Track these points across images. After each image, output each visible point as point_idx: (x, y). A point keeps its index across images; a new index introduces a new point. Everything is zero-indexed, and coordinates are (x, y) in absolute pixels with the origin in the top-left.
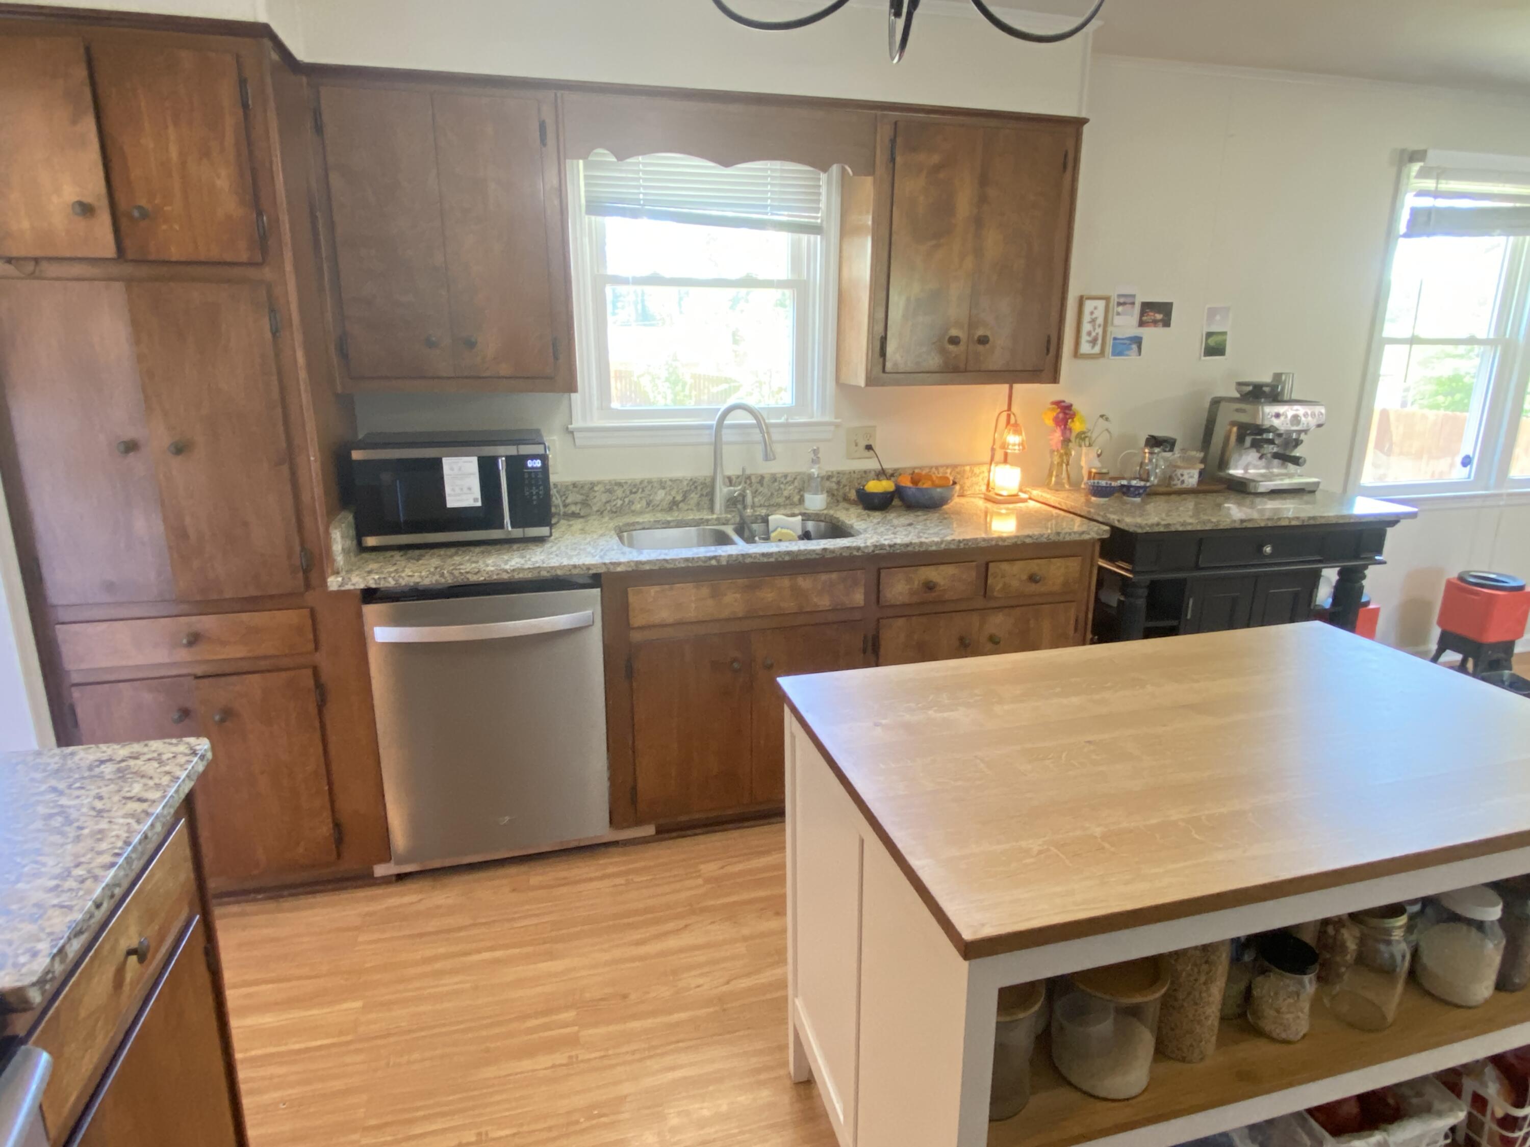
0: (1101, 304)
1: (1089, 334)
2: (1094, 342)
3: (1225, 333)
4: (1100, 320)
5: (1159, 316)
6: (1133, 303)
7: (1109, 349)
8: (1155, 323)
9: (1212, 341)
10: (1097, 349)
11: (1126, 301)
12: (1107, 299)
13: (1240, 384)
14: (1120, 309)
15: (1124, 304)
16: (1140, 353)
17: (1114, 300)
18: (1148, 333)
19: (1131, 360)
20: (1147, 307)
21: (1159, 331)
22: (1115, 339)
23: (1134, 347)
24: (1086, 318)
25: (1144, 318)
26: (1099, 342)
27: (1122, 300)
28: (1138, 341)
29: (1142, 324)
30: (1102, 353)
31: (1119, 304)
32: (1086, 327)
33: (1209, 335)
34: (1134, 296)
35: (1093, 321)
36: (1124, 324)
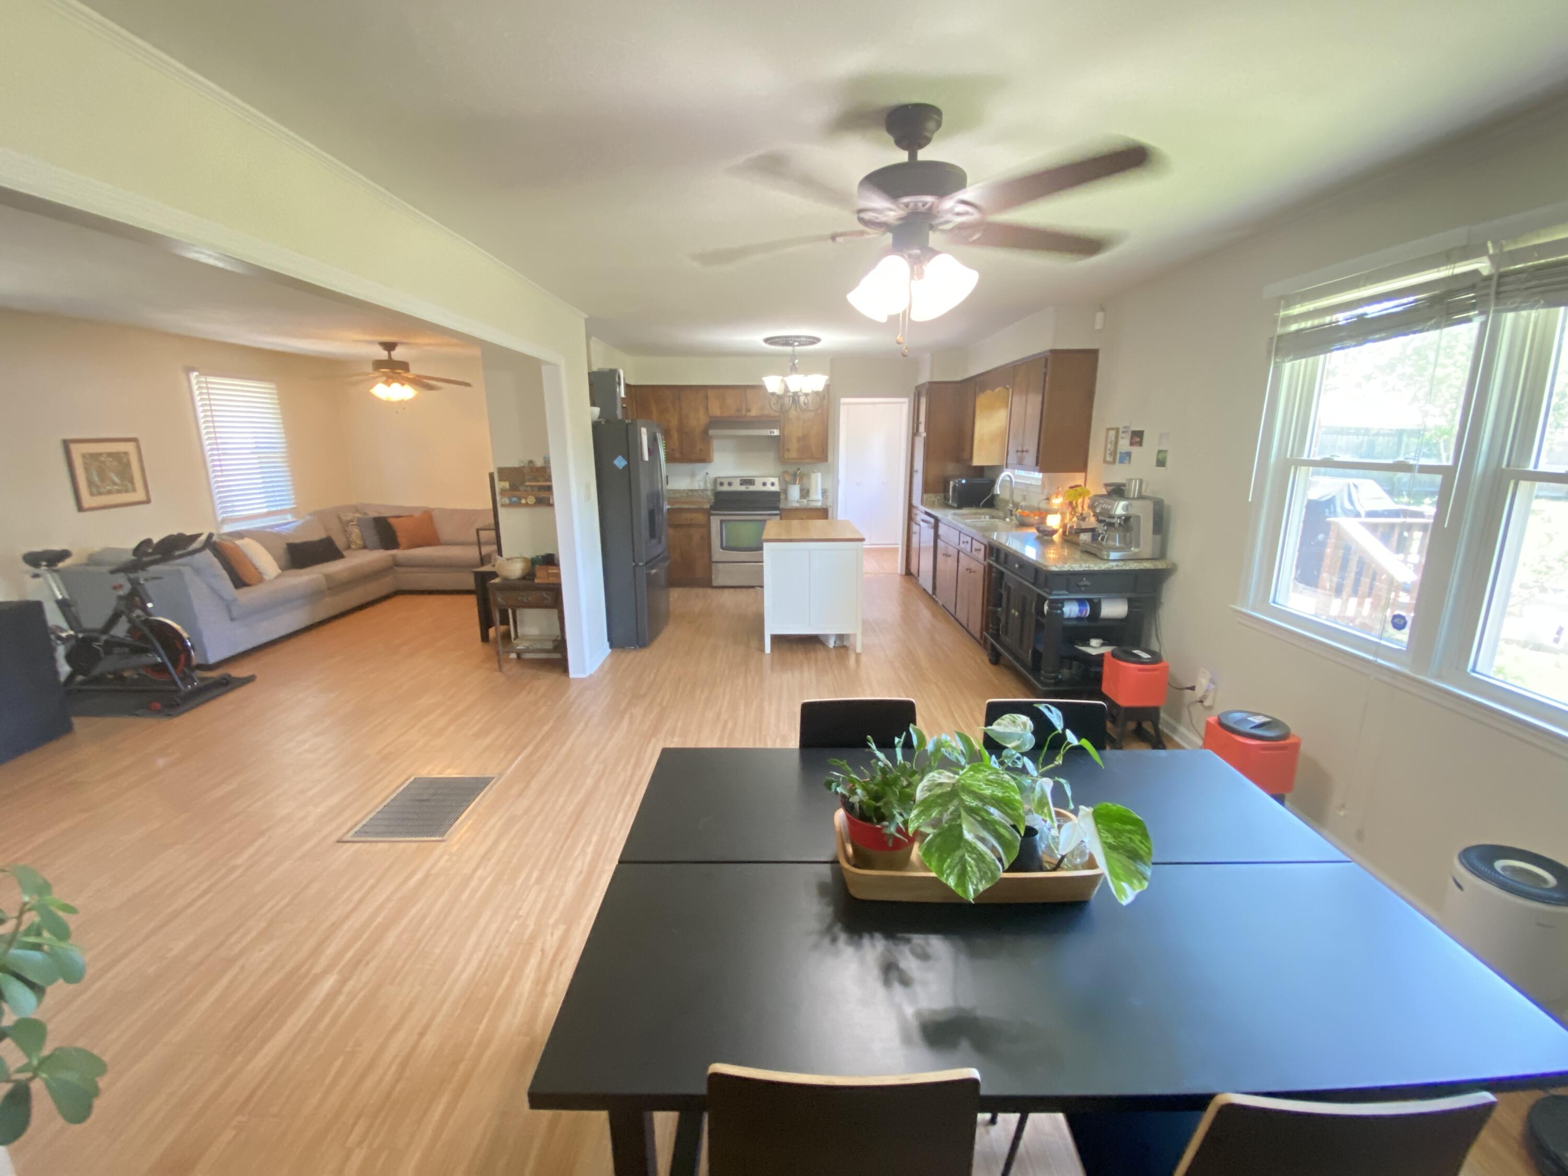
0: (1114, 435)
1: (1110, 450)
2: (1111, 455)
4: (1115, 442)
5: (1138, 440)
6: (1130, 432)
7: (1117, 459)
8: (1136, 443)
9: (1161, 458)
10: (1111, 459)
12: (1117, 430)
14: (1123, 435)
15: (1126, 432)
16: (1130, 462)
17: (1121, 430)
18: (1133, 450)
20: (1133, 434)
21: (1137, 449)
22: (1120, 453)
23: (1128, 458)
24: (1111, 441)
25: (1133, 441)
27: (1124, 430)
28: (1129, 454)
29: (1132, 444)
30: (1113, 462)
31: (1123, 432)
32: (1110, 446)
33: (1160, 454)
34: (1129, 428)
35: (1112, 443)
36: (1124, 444)
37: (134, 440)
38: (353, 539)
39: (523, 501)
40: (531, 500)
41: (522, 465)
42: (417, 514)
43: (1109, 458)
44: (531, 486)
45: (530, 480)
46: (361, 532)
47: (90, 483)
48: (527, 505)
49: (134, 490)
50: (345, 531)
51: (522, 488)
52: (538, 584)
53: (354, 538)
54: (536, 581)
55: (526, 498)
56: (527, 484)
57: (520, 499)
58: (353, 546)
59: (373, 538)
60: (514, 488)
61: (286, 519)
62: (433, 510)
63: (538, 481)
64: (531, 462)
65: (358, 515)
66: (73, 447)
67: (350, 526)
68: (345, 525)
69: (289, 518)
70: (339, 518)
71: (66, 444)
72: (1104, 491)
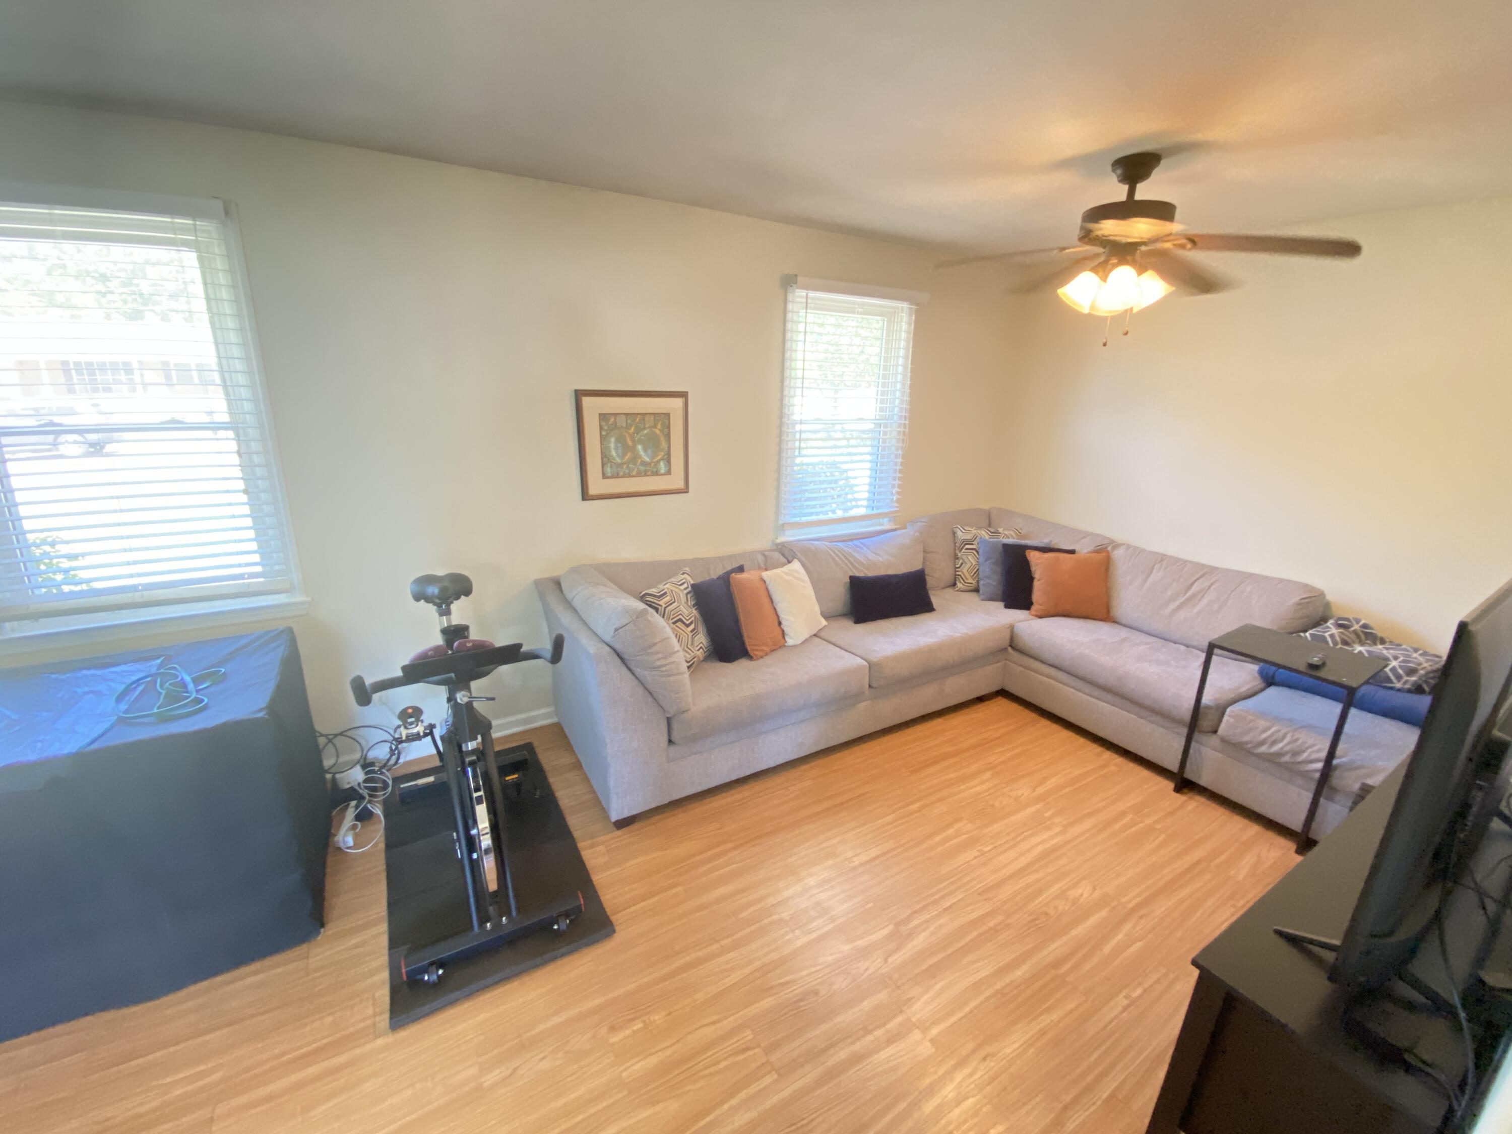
37: (683, 395)
38: (963, 573)
42: (1084, 548)
46: (978, 564)
47: (605, 458)
49: (669, 472)
50: (956, 558)
53: (965, 571)
58: (959, 585)
59: (992, 579)
61: (882, 525)
62: (1116, 546)
65: (984, 534)
66: (586, 401)
67: (963, 551)
68: (958, 547)
69: (886, 524)
70: (954, 533)
71: (579, 395)
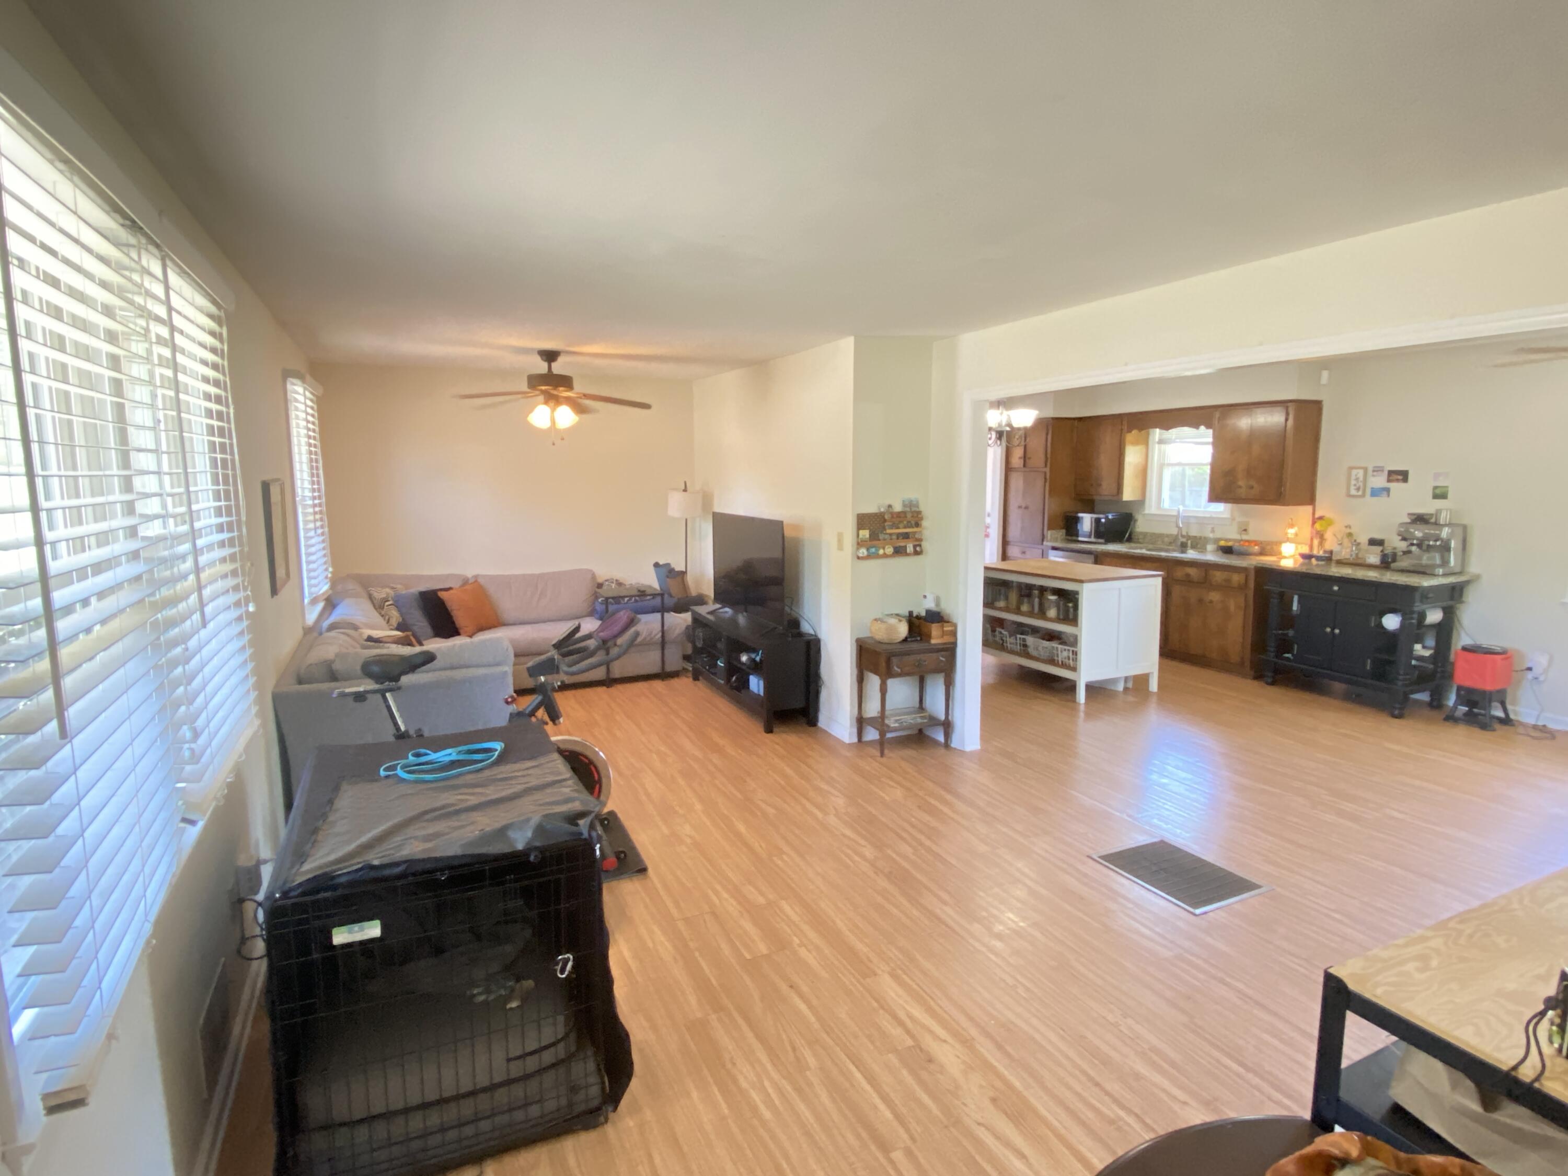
0: (1361, 473)
1: (1355, 485)
2: (1358, 489)
3: (1447, 487)
4: (1361, 479)
5: (1400, 477)
6: (1383, 471)
7: (1368, 492)
8: (1398, 480)
9: (1438, 491)
10: (1360, 493)
11: (1378, 470)
12: (1365, 470)
13: (1409, 514)
14: (1375, 473)
15: (1377, 471)
16: (1389, 496)
17: (1370, 469)
18: (1393, 486)
19: (1382, 500)
20: (1391, 473)
21: (1402, 485)
22: (1372, 488)
23: (1385, 493)
24: (1353, 477)
25: (1391, 478)
26: (1361, 490)
27: (1376, 469)
28: (1387, 490)
29: (1389, 481)
30: (1363, 496)
31: (1374, 471)
32: (1353, 482)
33: (1435, 488)
34: (1383, 467)
35: (1357, 479)
36: (1380, 481)
39: (881, 552)
40: (889, 550)
41: (882, 510)
43: (1353, 492)
44: (891, 534)
45: (892, 527)
48: (885, 556)
51: (881, 536)
52: (935, 645)
54: (933, 641)
55: (884, 548)
56: (889, 531)
57: (877, 550)
59: (423, 623)
60: (874, 536)
63: (898, 528)
64: (890, 506)
72: (1409, 521)
